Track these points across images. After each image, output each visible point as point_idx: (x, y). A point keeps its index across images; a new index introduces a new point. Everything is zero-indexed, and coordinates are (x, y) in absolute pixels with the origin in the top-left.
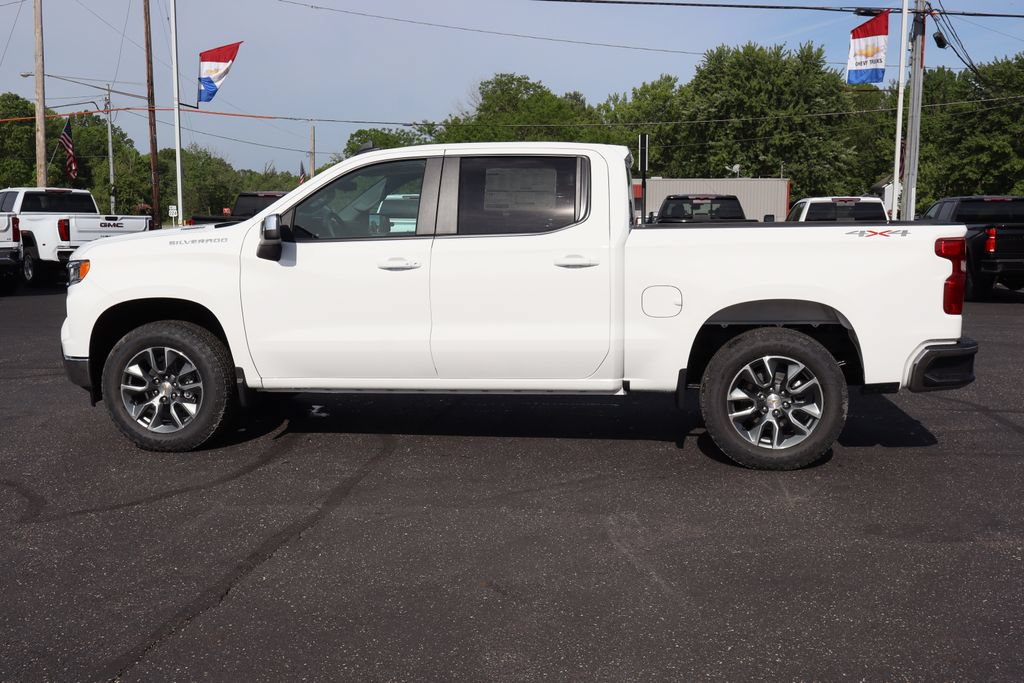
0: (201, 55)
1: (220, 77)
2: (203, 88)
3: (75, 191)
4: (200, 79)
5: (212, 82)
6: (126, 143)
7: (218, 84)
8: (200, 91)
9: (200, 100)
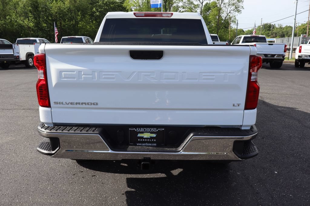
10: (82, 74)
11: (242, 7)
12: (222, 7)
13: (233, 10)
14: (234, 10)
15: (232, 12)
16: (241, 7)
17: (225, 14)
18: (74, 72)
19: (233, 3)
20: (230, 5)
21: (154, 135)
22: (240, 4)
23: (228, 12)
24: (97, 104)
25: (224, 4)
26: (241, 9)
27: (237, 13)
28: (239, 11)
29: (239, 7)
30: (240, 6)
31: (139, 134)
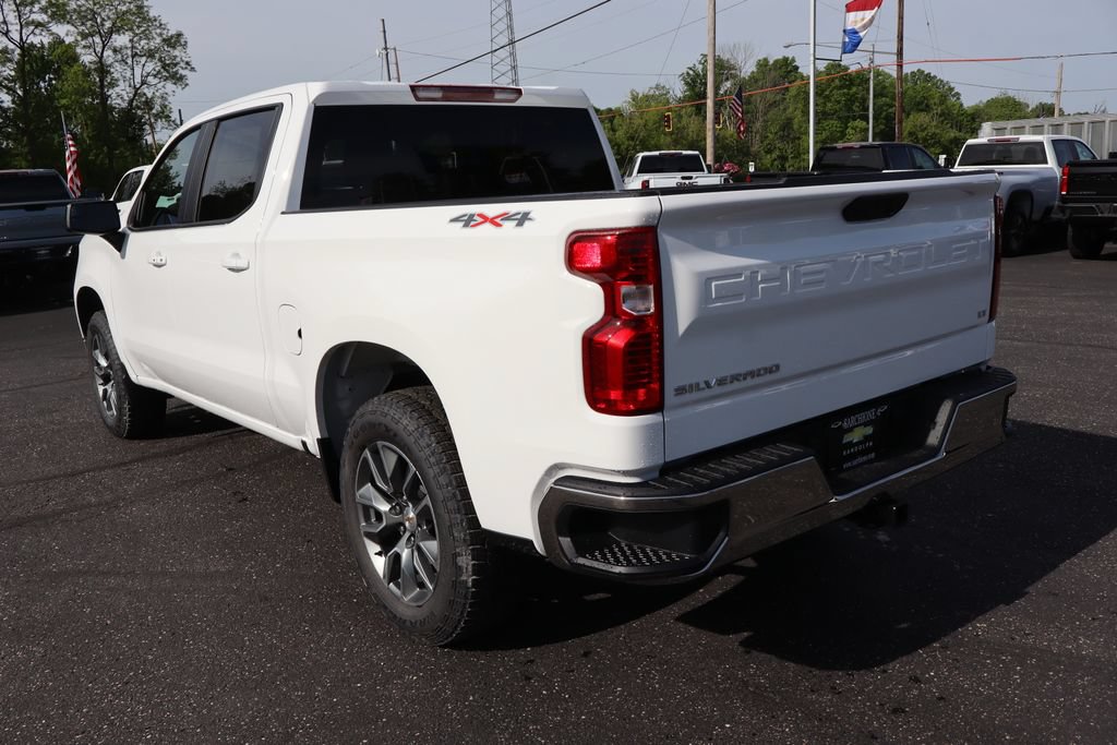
0: (847, 6)
1: (865, 27)
2: (847, 40)
3: (684, 152)
4: (844, 31)
5: (857, 33)
6: (954, 96)
7: (861, 34)
8: (844, 43)
9: (844, 52)
10: (759, 279)
11: (187, 63)
12: (109, 63)
13: (155, 76)
14: (159, 72)
15: (150, 79)
16: (182, 65)
17: (128, 89)
18: (739, 275)
19: (146, 47)
20: (136, 54)
21: (869, 430)
22: (176, 53)
23: (138, 80)
24: (778, 367)
25: (115, 51)
26: (181, 72)
27: (170, 86)
28: (178, 79)
29: (176, 65)
30: (178, 59)
31: (846, 436)
